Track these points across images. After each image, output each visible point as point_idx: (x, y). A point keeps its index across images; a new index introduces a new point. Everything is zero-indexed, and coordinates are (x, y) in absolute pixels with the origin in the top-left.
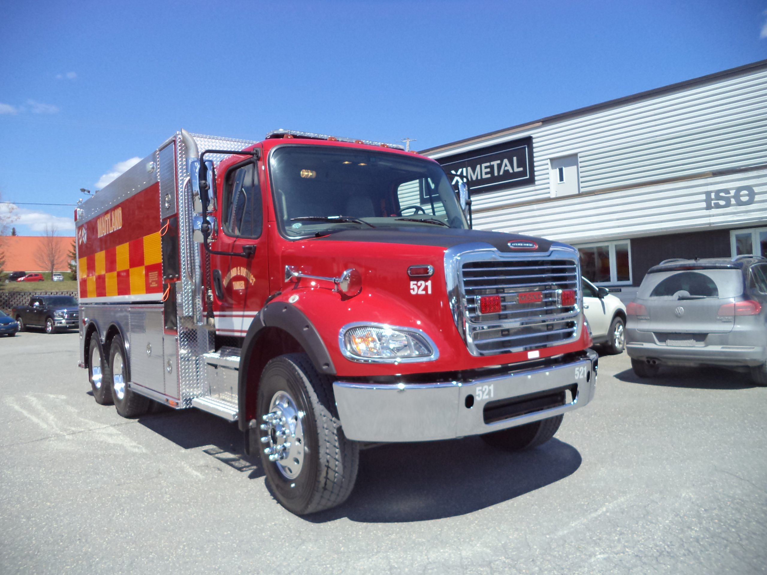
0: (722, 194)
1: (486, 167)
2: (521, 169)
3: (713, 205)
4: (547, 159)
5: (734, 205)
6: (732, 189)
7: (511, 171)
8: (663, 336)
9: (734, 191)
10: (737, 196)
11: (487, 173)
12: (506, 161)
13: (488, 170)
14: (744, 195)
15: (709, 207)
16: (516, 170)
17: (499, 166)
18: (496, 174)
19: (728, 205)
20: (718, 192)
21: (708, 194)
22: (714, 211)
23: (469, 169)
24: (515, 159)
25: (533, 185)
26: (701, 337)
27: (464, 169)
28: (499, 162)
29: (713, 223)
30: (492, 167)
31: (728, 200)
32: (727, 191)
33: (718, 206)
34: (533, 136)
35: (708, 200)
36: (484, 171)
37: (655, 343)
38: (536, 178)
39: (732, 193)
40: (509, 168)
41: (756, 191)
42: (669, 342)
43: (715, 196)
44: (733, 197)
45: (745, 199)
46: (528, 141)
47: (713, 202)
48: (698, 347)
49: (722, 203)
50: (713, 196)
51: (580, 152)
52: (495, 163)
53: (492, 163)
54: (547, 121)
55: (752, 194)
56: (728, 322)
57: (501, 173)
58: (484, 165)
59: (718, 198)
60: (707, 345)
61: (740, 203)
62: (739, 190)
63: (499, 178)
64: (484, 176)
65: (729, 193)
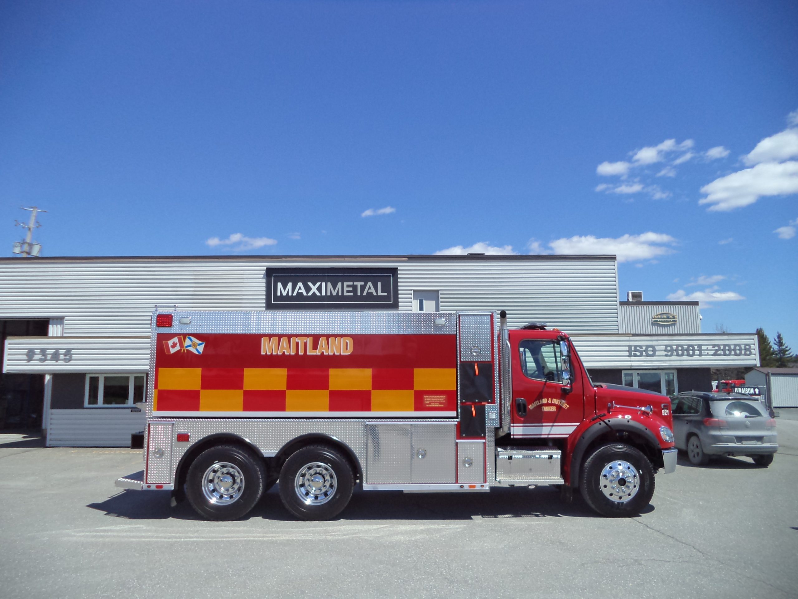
0: (638, 348)
1: (348, 286)
2: (385, 294)
3: (633, 354)
4: (411, 290)
5: (644, 356)
6: (644, 346)
7: (375, 294)
8: (740, 439)
9: (645, 347)
10: (646, 351)
11: (348, 291)
12: (370, 284)
13: (351, 289)
14: (650, 351)
15: (630, 356)
16: (380, 294)
17: (363, 288)
18: (359, 294)
19: (641, 355)
20: (636, 346)
21: (630, 347)
22: (633, 358)
23: (329, 284)
24: (379, 284)
25: (397, 310)
26: (759, 439)
27: (324, 284)
28: (363, 283)
29: (633, 366)
30: (355, 287)
31: (641, 352)
32: (641, 347)
33: (635, 355)
34: (399, 268)
35: (630, 351)
36: (346, 289)
37: (735, 443)
38: (400, 304)
39: (644, 348)
40: (373, 290)
41: (657, 349)
42: (744, 442)
43: (634, 348)
44: (644, 351)
45: (650, 353)
46: (394, 271)
47: (633, 352)
48: (759, 444)
49: (638, 354)
50: (633, 348)
51: (441, 290)
52: (359, 284)
53: (355, 283)
54: (412, 258)
55: (654, 351)
56: (768, 430)
57: (365, 294)
58: (346, 284)
59: (636, 350)
60: (763, 443)
61: (648, 355)
62: (648, 346)
63: (362, 298)
64: (346, 294)
65: (642, 348)
